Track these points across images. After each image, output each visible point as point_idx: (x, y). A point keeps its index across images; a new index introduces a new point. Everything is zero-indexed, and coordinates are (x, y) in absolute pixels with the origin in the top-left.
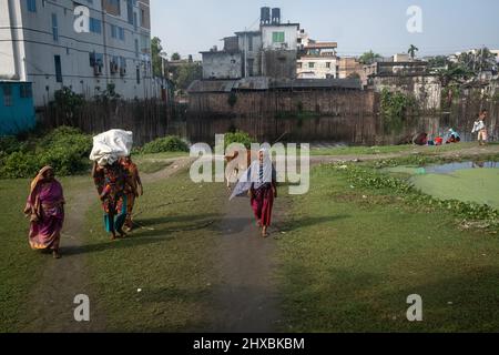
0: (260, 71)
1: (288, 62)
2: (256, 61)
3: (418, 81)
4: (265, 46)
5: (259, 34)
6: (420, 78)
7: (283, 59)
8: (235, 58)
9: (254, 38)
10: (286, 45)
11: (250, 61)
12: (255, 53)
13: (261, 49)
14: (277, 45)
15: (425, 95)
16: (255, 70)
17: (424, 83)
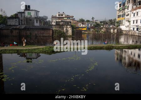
0: (24, 23)
1: (32, 21)
2: (23, 21)
3: (65, 27)
4: (26, 16)
5: (24, 13)
6: (66, 26)
7: (31, 20)
8: (16, 19)
9: (22, 14)
10: (31, 16)
11: (22, 20)
12: (23, 18)
13: (25, 17)
14: (29, 16)
15: (67, 31)
16: (23, 23)
17: (67, 27)
